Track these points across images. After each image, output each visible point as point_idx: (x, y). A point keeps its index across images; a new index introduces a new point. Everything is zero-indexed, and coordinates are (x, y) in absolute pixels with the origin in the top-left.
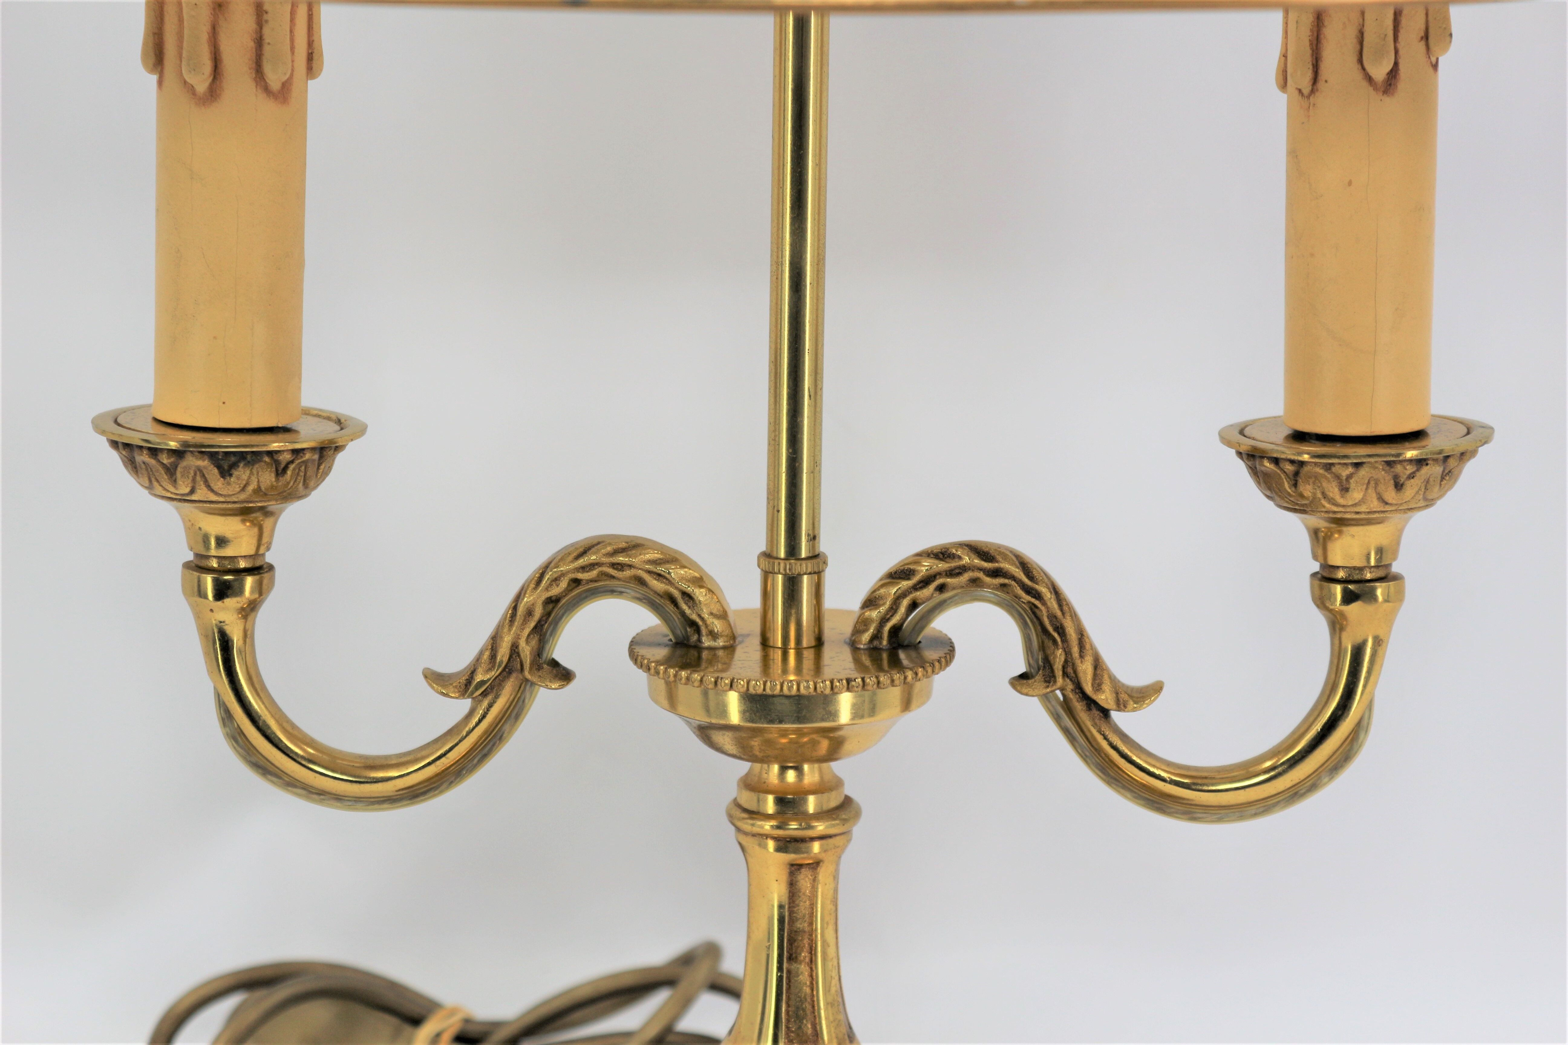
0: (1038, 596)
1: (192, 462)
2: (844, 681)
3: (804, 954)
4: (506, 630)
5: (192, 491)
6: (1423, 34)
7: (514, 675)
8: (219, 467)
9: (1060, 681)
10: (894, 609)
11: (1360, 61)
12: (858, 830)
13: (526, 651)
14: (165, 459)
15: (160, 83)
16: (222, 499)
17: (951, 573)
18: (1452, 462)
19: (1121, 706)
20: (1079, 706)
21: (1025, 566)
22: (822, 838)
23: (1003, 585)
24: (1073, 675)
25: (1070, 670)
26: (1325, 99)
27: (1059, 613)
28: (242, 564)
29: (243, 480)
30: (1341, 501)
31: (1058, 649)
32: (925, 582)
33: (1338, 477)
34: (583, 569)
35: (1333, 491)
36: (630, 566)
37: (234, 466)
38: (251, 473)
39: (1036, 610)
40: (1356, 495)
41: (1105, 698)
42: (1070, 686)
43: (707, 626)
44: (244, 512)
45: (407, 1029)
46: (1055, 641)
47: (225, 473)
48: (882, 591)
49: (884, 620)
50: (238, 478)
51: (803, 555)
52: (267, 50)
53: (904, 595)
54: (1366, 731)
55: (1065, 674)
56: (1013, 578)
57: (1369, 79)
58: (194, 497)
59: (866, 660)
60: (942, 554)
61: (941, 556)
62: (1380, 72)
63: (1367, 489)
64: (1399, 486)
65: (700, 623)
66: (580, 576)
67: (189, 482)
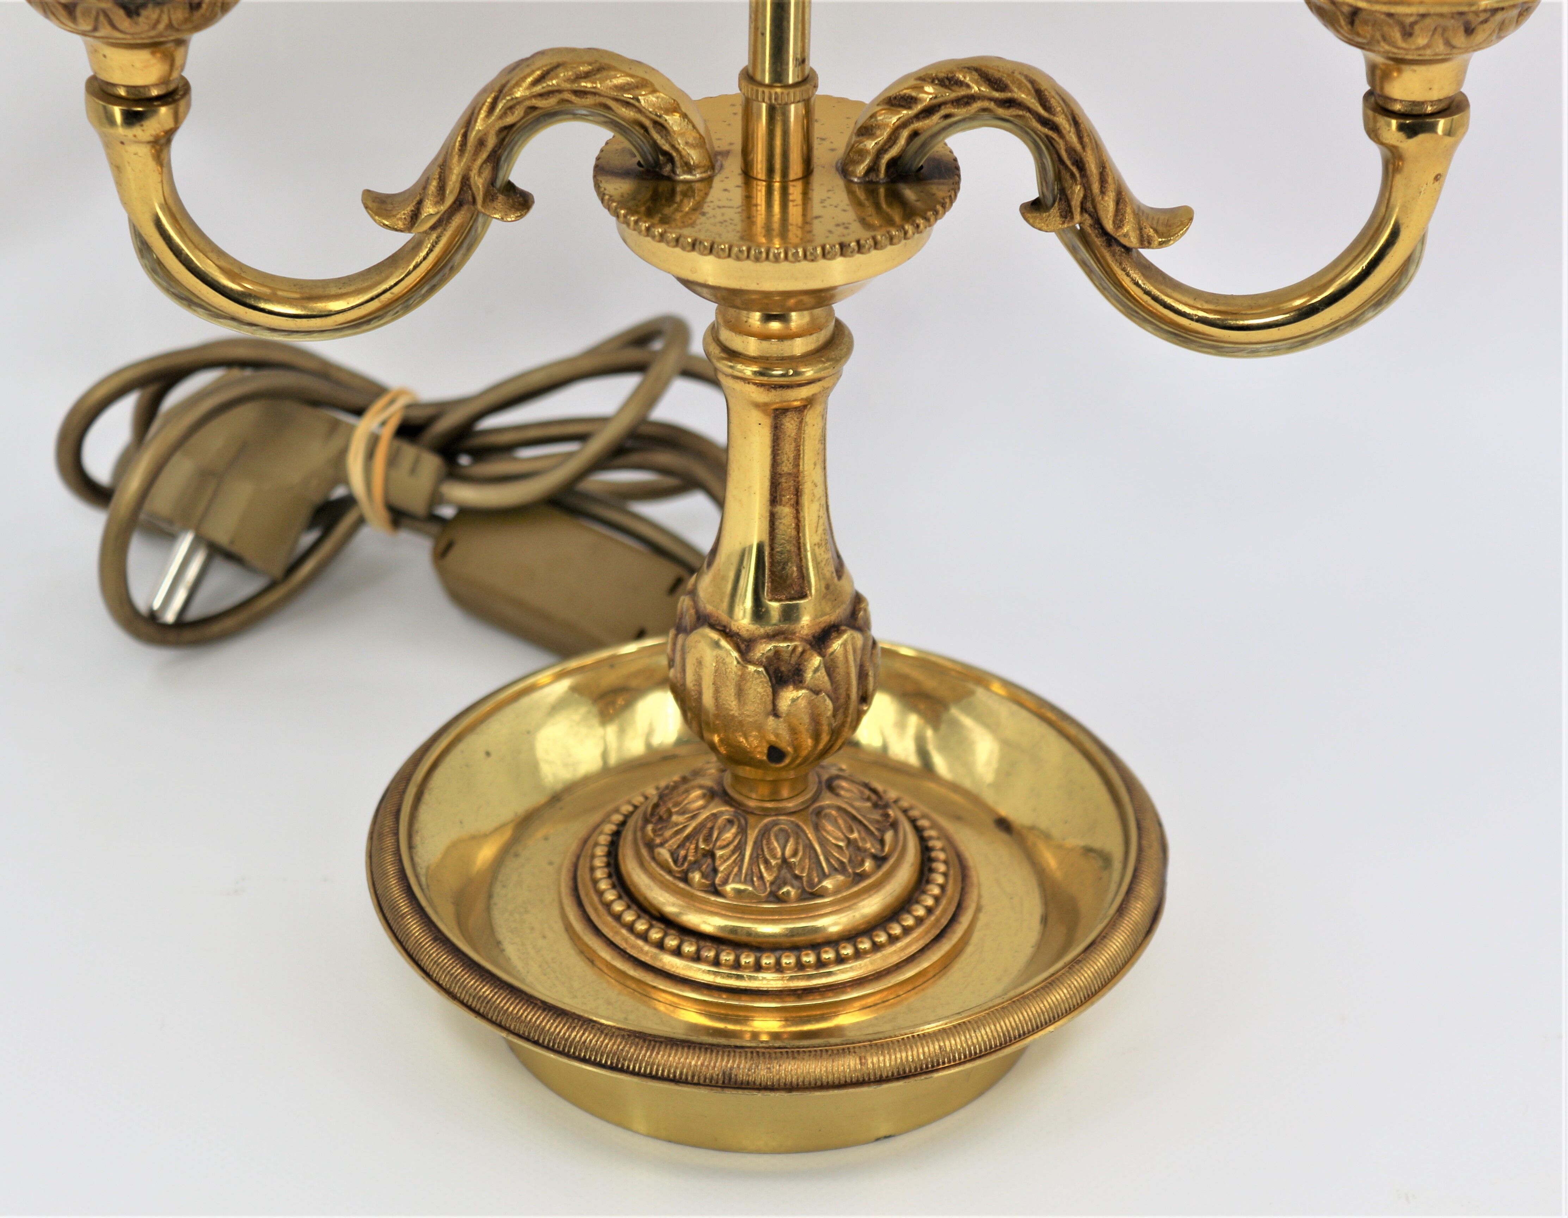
0: (1055, 128)
2: (837, 246)
3: (790, 497)
4: (455, 159)
5: (96, 26)
7: (465, 207)
9: (1077, 217)
10: (893, 139)
13: (479, 182)
16: (128, 34)
17: (958, 102)
19: (1145, 242)
20: (1098, 242)
21: (1042, 94)
22: (810, 382)
23: (1016, 117)
24: (1092, 209)
25: (1089, 205)
27: (1078, 147)
28: (155, 92)
29: (152, 18)
31: (1076, 184)
32: (929, 111)
33: (1400, 24)
34: (542, 95)
35: (1395, 35)
36: (595, 93)
38: (162, 12)
39: (1054, 142)
40: (1421, 40)
41: (1128, 233)
42: (1089, 221)
43: (681, 157)
44: (154, 46)
46: (1073, 175)
47: (133, 13)
48: (879, 118)
49: (881, 151)
50: (147, 18)
51: (791, 81)
53: (904, 125)
54: (1418, 263)
55: (1083, 209)
56: (1029, 110)
58: (97, 34)
59: (861, 195)
60: (947, 81)
61: (947, 83)
63: (1433, 35)
64: (1469, 31)
65: (674, 154)
66: (538, 102)
67: (91, 21)
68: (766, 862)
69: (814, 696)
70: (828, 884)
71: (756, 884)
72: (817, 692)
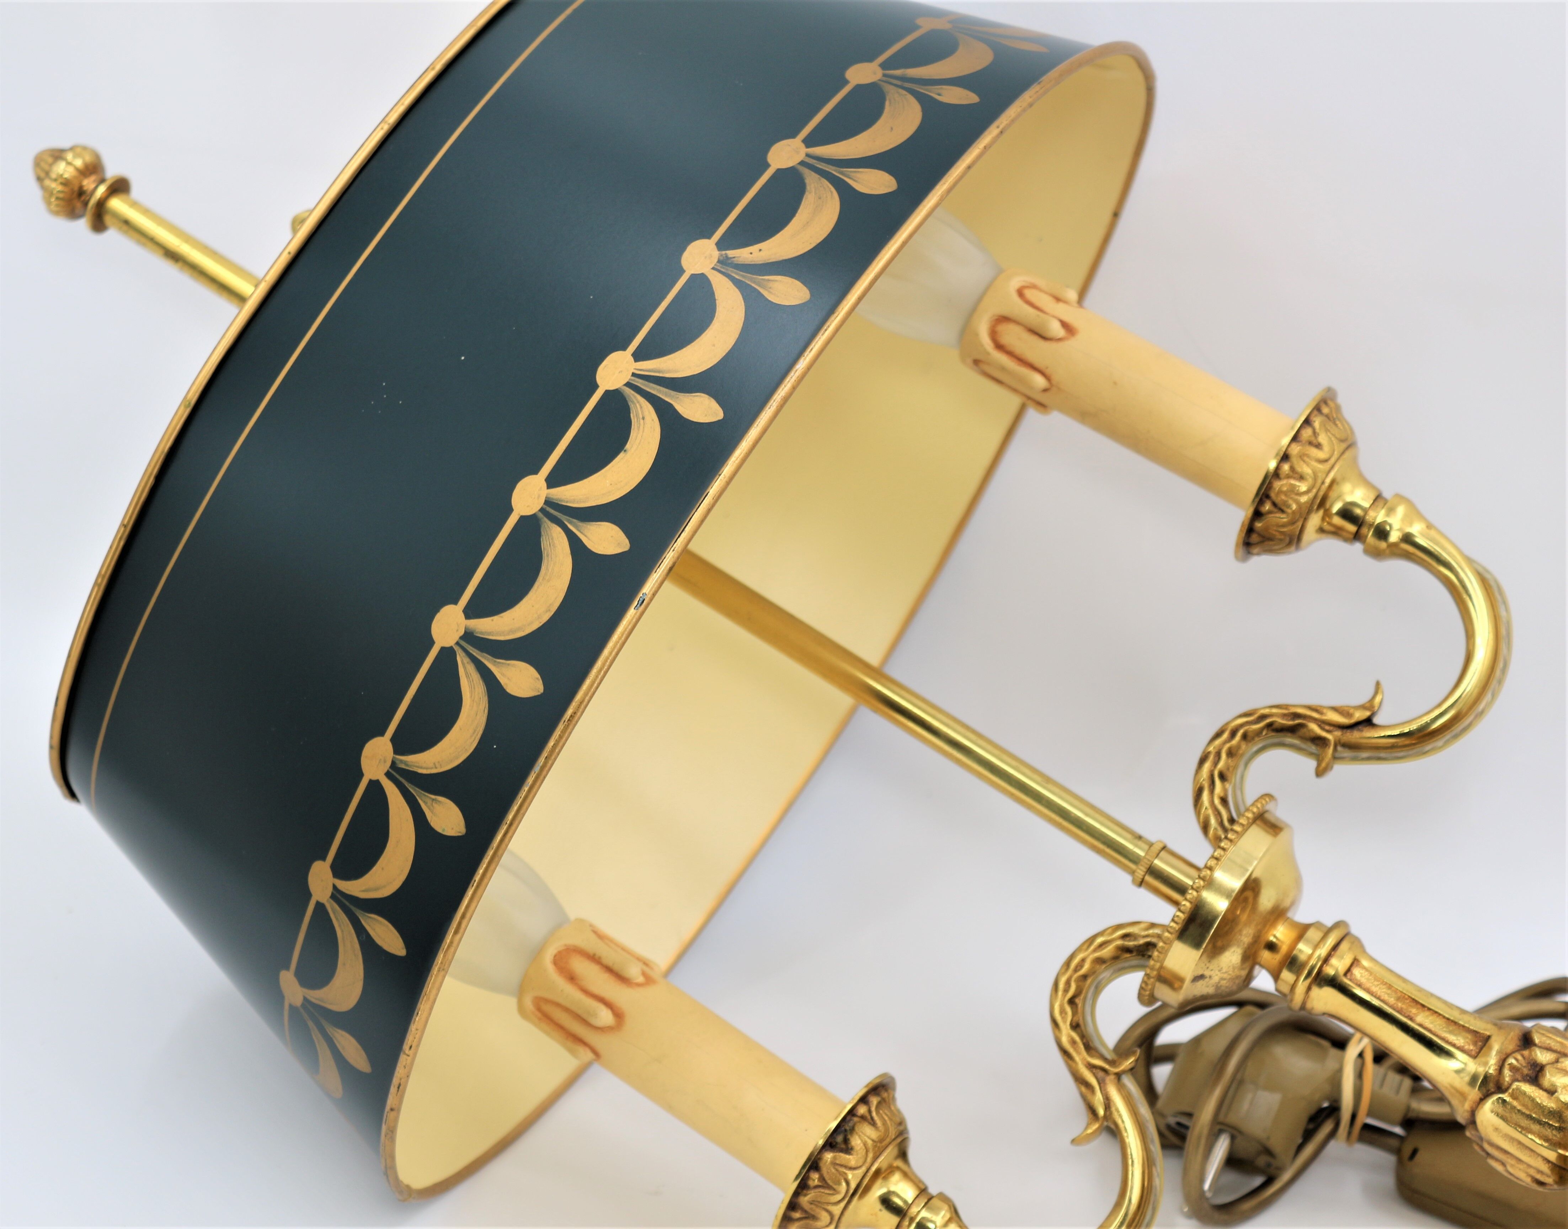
0: (1263, 717)
4: (1073, 1064)
9: (1330, 738)
10: (1218, 814)
13: (1096, 1061)
17: (1216, 764)
18: (1325, 410)
19: (1372, 709)
20: (1351, 737)
23: (1245, 737)
24: (1330, 725)
25: (1325, 726)
29: (860, 1144)
31: (1308, 725)
32: (1212, 783)
34: (1066, 991)
36: (1083, 960)
37: (846, 1141)
39: (1275, 726)
41: (1359, 715)
42: (1338, 733)
47: (847, 1149)
48: (1202, 817)
49: (1221, 824)
53: (1212, 801)
55: (1327, 730)
56: (1241, 726)
60: (1201, 761)
64: (1318, 446)
65: (1148, 940)
66: (1069, 995)
72: (1557, 1061)
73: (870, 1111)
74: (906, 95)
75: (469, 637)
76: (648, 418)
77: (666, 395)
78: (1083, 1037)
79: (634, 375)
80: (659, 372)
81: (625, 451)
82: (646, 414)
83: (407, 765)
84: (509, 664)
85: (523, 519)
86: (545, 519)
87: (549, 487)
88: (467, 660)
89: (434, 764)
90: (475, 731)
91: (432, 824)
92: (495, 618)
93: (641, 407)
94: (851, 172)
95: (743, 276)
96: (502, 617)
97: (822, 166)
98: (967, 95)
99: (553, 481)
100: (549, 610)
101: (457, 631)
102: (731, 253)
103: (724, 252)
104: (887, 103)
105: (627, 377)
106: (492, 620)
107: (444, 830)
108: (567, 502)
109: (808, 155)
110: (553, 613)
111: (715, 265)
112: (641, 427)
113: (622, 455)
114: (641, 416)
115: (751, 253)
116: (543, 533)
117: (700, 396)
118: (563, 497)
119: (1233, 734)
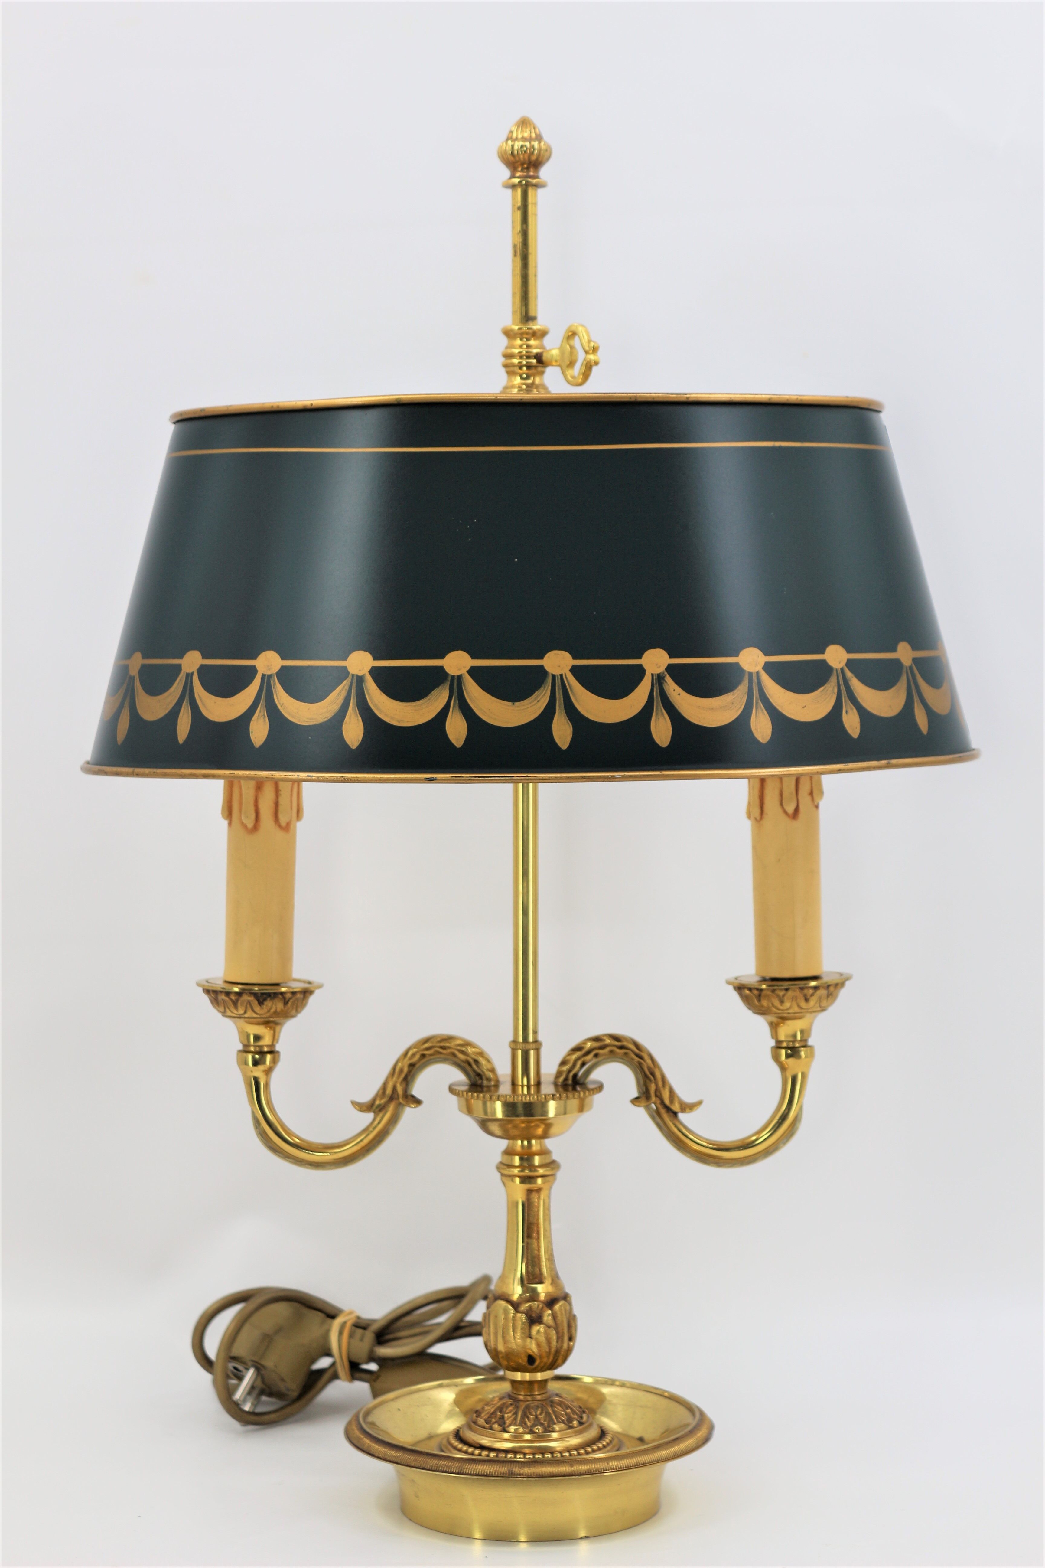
1: (246, 998)
2: (551, 1096)
3: (535, 1235)
4: (390, 1079)
5: (245, 1012)
6: (810, 792)
7: (394, 1101)
8: (258, 1000)
9: (653, 1099)
10: (574, 1066)
11: (781, 804)
12: (560, 1174)
13: (400, 1089)
14: (233, 997)
15: (230, 824)
16: (258, 1016)
17: (601, 1048)
18: (832, 989)
19: (683, 1110)
20: (663, 1111)
21: (636, 1045)
22: (542, 1176)
23: (626, 1053)
24: (660, 1096)
25: (658, 1093)
26: (767, 822)
27: (652, 1066)
28: (266, 1049)
29: (269, 1007)
30: (781, 1007)
31: (652, 1083)
32: (588, 1053)
33: (778, 996)
34: (428, 1049)
35: (777, 1003)
36: (449, 1048)
37: (265, 1000)
38: (273, 1003)
39: (641, 1065)
40: (787, 1004)
41: (676, 1107)
42: (658, 1102)
43: (486, 1075)
44: (268, 1023)
45: (329, 1320)
46: (650, 1080)
47: (261, 1003)
48: (568, 1058)
49: (569, 1071)
50: (267, 1006)
51: (531, 1041)
52: (281, 808)
53: (579, 1059)
54: (799, 1122)
55: (656, 1096)
56: (630, 1049)
57: (786, 813)
58: (246, 1016)
59: (561, 1089)
60: (597, 1039)
62: (790, 809)
63: (792, 1001)
64: (807, 1000)
66: (426, 1052)
67: (244, 1008)
68: (528, 1418)
69: (547, 1328)
70: (557, 1427)
71: (524, 1426)
72: (549, 1327)
73: (291, 998)
74: (835, 693)
75: (360, 680)
76: (540, 703)
77: (559, 706)
78: (409, 1072)
79: (561, 675)
80: (571, 690)
81: (513, 704)
82: (542, 701)
83: (274, 685)
84: (357, 717)
85: (441, 669)
86: (449, 683)
87: (468, 672)
88: (347, 688)
89: (283, 704)
90: (312, 719)
91: (251, 723)
92: (379, 690)
93: (544, 695)
94: (761, 707)
95: (657, 696)
96: (381, 695)
97: (755, 687)
98: (856, 728)
99: (474, 672)
100: (400, 722)
101: (360, 670)
102: (668, 679)
103: (666, 673)
104: (822, 688)
105: (557, 672)
106: (376, 690)
107: (252, 732)
108: (465, 690)
109: (758, 673)
110: (399, 725)
111: (655, 674)
112: (531, 705)
113: (510, 703)
114: (538, 699)
115: (674, 690)
116: (440, 687)
117: (570, 726)
118: (467, 685)
119: (622, 1047)
